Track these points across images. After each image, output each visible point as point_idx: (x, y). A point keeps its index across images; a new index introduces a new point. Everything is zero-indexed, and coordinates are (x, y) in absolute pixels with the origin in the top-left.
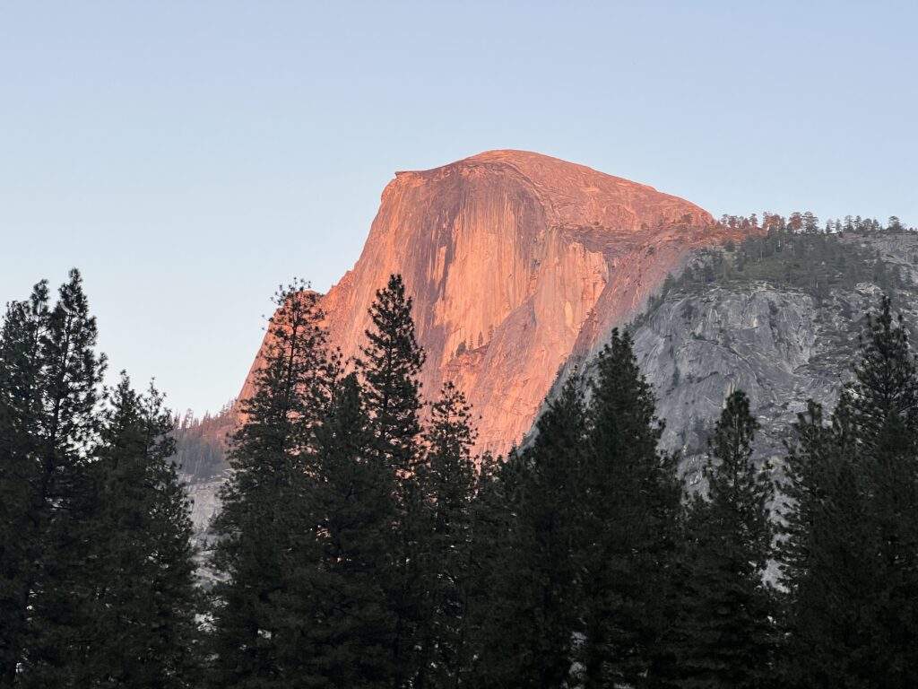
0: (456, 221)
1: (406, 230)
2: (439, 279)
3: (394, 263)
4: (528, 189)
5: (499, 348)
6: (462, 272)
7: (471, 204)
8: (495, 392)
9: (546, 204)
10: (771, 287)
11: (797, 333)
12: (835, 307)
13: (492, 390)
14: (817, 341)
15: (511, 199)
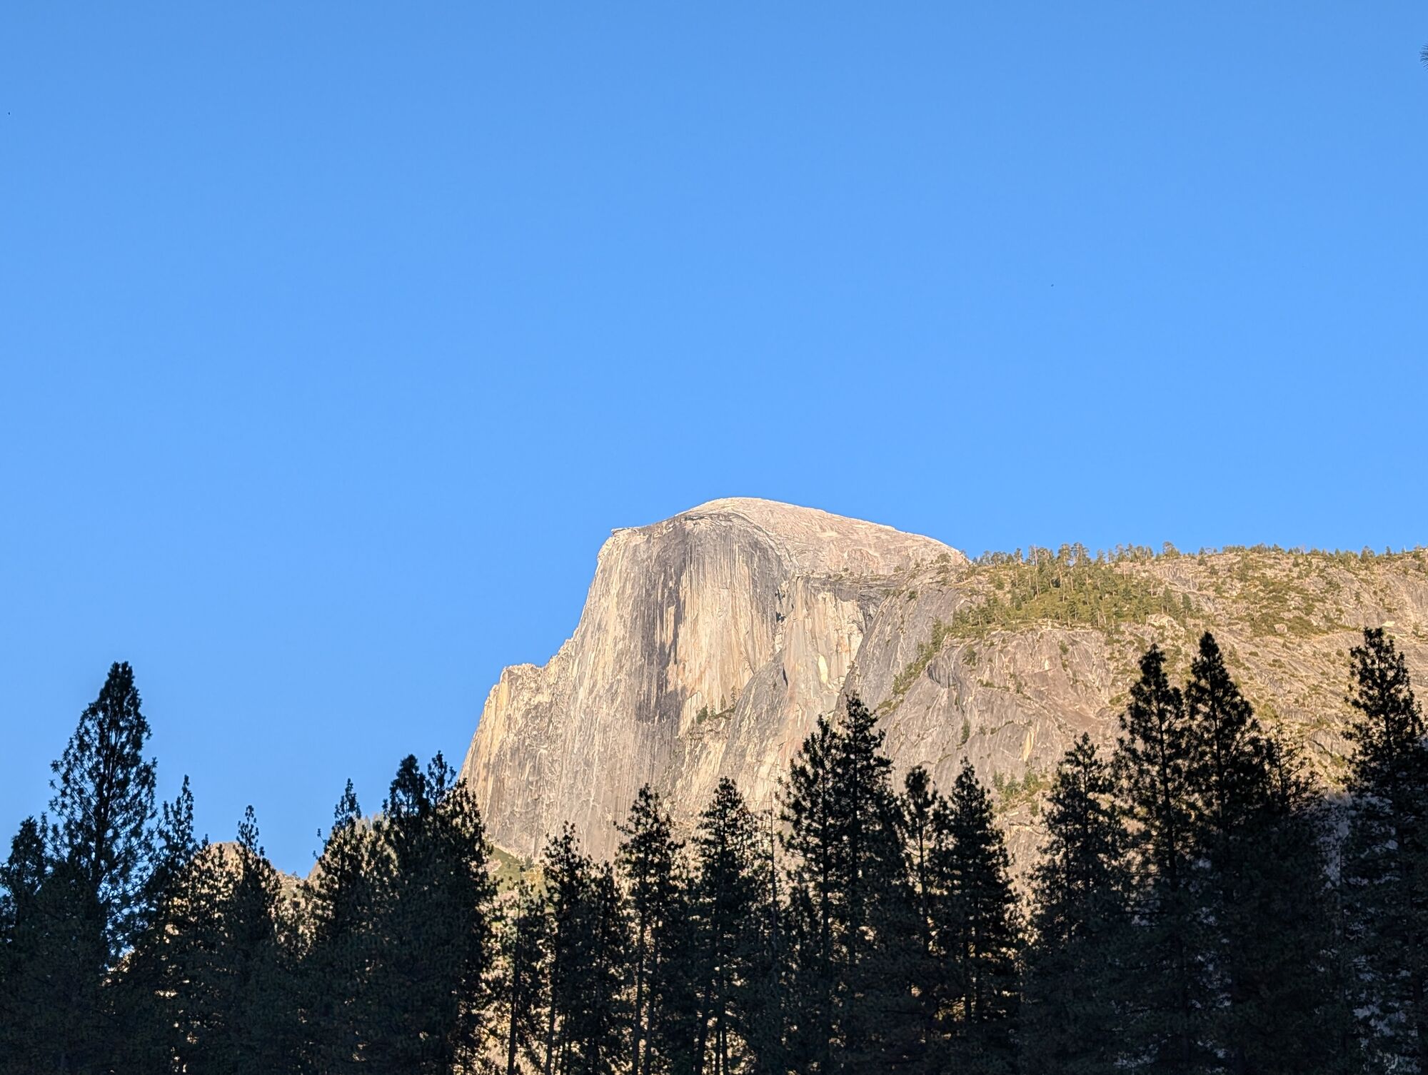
0: (683, 578)
1: (628, 591)
2: (669, 642)
3: (618, 628)
4: (760, 539)
5: (748, 711)
6: (694, 631)
7: (698, 559)
8: (748, 759)
9: (782, 553)
10: (1056, 625)
11: (1091, 672)
12: (1128, 642)
13: (744, 756)
14: (1115, 680)
15: (742, 550)
